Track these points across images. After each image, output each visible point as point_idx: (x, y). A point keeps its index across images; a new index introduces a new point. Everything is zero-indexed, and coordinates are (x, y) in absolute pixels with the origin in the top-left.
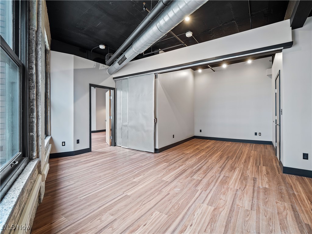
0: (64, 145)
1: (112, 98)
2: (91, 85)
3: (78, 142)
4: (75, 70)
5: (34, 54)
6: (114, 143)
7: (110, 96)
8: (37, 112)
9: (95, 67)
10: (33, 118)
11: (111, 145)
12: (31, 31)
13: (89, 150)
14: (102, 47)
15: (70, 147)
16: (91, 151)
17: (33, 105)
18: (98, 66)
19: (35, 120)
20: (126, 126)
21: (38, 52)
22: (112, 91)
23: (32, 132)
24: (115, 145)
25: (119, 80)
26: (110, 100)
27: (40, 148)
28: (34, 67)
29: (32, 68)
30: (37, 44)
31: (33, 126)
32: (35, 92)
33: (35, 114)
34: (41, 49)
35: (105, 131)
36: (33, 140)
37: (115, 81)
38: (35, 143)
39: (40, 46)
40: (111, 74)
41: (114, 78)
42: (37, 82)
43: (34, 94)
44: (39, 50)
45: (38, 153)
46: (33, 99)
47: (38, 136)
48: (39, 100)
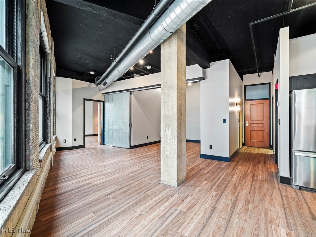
0: (65, 142)
1: (102, 108)
2: (85, 100)
3: (75, 140)
4: (73, 90)
5: (49, 90)
6: (103, 143)
7: (100, 107)
8: (50, 119)
9: (88, 86)
10: (48, 122)
11: (101, 144)
12: (47, 78)
13: (83, 146)
14: (92, 73)
15: (70, 144)
16: (85, 147)
17: (48, 116)
18: (90, 86)
19: (49, 123)
20: (111, 129)
21: (51, 88)
22: (102, 103)
23: (48, 129)
24: (104, 144)
25: (107, 95)
26: (100, 110)
27: (51, 138)
28: (49, 96)
29: (48, 97)
30: (50, 84)
31: (48, 126)
32: (49, 109)
33: (49, 120)
34: (52, 86)
35: (97, 135)
36: (48, 134)
37: (104, 96)
38: (49, 135)
39: (51, 85)
40: (100, 91)
41: (103, 94)
42: (50, 104)
43: (48, 110)
44: (51, 87)
45: (50, 141)
46: (48, 113)
47: (50, 132)
48: (51, 113)
